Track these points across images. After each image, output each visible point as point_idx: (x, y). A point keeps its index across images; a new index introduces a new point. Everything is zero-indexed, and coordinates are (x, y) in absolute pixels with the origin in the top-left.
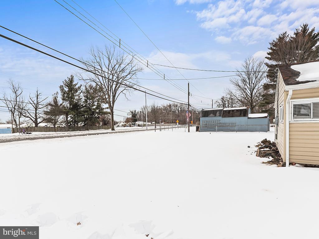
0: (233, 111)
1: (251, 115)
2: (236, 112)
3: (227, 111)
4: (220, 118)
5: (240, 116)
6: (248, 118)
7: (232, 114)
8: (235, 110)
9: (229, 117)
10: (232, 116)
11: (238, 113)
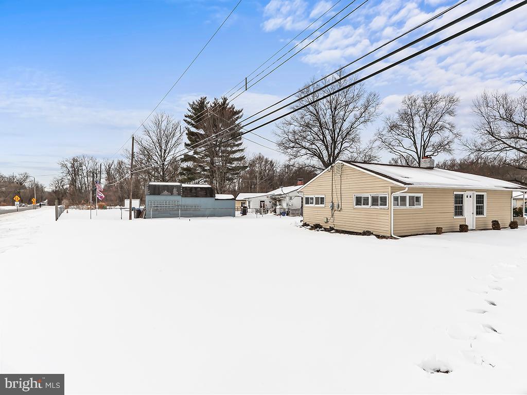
0: (196, 188)
1: (218, 196)
2: (200, 191)
3: (189, 189)
4: (179, 198)
5: (206, 196)
6: (216, 199)
7: (195, 193)
8: (198, 188)
9: (192, 196)
10: (196, 196)
11: (203, 193)
